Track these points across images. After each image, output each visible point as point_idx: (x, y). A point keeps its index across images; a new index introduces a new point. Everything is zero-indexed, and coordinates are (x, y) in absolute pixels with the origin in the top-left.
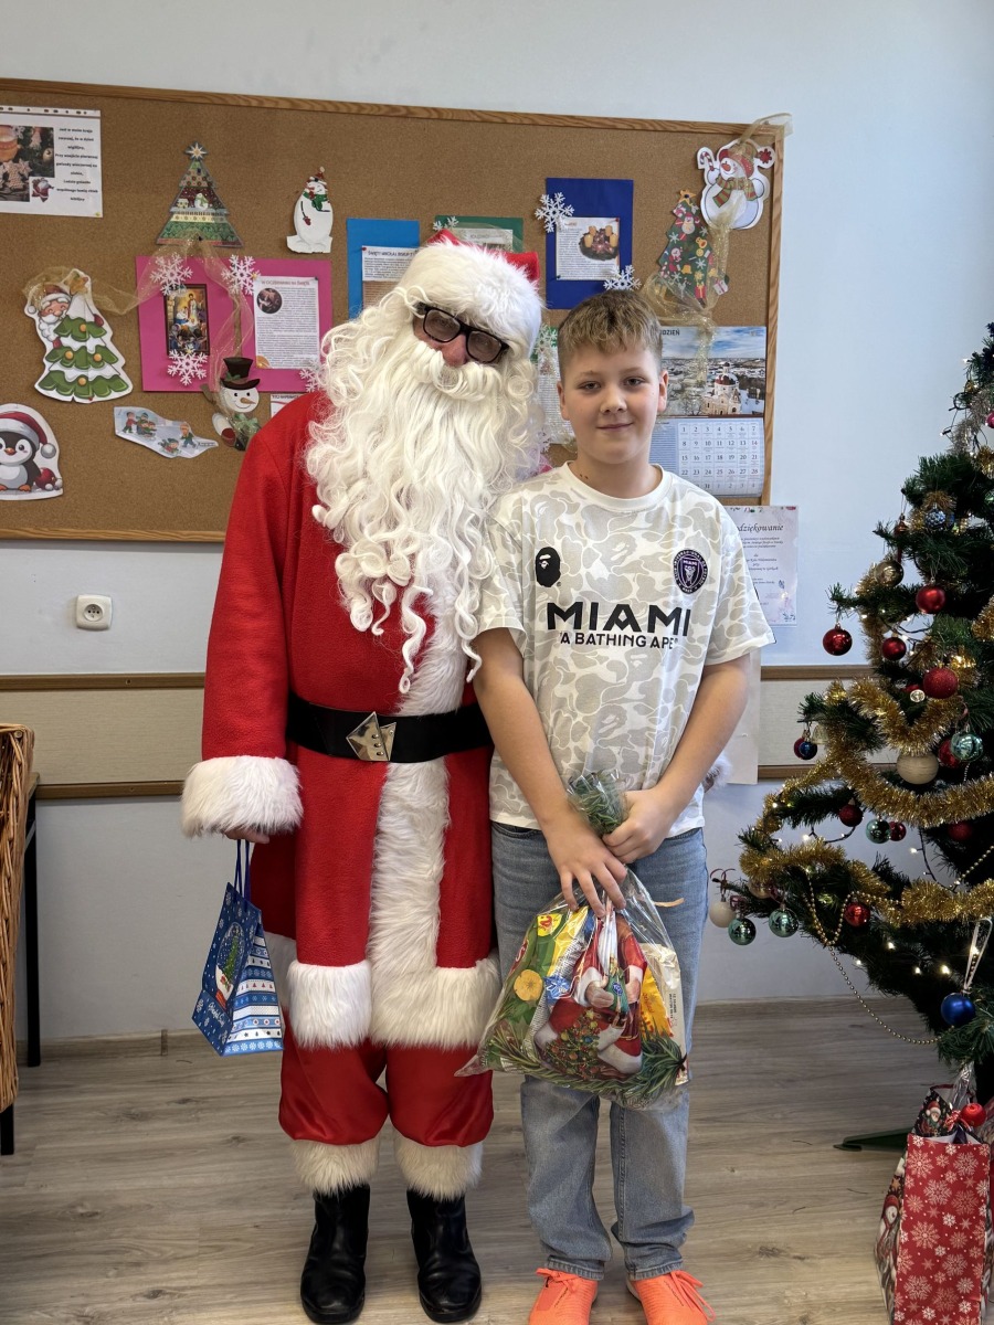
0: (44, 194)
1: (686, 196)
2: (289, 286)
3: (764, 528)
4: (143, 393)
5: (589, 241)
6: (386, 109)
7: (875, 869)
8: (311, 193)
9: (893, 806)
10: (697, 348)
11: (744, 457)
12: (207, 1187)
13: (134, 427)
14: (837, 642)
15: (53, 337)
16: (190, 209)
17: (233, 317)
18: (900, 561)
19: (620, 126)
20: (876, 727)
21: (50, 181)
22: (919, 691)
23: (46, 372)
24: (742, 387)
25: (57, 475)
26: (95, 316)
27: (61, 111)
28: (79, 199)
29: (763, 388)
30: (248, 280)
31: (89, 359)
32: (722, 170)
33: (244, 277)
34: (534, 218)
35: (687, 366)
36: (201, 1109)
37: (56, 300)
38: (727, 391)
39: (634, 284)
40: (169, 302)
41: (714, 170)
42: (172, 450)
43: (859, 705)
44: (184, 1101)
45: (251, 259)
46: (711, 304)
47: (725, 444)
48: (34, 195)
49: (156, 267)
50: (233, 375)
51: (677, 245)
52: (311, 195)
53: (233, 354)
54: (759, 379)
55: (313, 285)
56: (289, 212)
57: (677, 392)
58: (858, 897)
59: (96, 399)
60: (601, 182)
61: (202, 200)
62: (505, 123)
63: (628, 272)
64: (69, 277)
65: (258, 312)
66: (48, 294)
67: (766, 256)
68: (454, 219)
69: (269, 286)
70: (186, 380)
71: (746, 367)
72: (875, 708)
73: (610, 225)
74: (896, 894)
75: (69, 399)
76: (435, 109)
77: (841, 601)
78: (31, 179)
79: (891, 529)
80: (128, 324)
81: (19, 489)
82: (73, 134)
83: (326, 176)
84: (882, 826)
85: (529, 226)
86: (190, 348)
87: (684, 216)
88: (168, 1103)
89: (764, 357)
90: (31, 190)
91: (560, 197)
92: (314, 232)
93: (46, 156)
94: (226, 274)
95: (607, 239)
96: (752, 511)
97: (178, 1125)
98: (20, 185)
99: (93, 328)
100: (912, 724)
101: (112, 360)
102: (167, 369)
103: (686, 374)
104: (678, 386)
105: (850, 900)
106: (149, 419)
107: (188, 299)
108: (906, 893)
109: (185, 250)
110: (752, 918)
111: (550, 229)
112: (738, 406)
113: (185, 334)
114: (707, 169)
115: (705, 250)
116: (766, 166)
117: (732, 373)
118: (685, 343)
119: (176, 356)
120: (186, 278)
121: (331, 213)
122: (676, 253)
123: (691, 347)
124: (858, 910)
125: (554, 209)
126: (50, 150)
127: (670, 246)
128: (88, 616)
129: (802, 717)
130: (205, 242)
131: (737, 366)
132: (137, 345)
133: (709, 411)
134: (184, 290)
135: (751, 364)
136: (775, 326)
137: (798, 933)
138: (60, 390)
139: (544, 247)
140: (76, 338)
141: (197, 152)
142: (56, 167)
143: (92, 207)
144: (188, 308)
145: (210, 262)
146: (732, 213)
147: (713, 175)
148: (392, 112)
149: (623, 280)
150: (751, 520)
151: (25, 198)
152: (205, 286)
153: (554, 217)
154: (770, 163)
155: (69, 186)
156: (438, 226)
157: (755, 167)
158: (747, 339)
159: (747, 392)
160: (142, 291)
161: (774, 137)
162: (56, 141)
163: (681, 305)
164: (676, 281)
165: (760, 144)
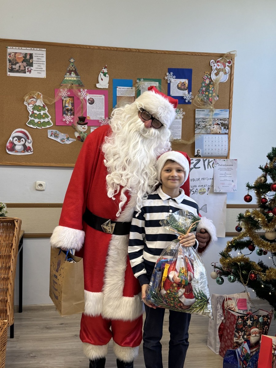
0: (30, 71)
1: (207, 73)
2: (96, 97)
3: (228, 165)
4: (56, 126)
5: (180, 86)
6: (124, 49)
7: (258, 264)
8: (103, 72)
9: (264, 246)
10: (210, 115)
11: (222, 145)
12: (67, 349)
13: (53, 135)
14: (248, 199)
15: (32, 110)
16: (70, 76)
17: (81, 105)
18: (266, 176)
19: (189, 54)
20: (259, 223)
21: (32, 68)
22: (271, 213)
23: (30, 120)
24: (222, 126)
25: (32, 148)
26: (43, 105)
27: (35, 49)
28: (40, 73)
29: (228, 126)
30: (85, 95)
31: (42, 117)
32: (217, 66)
33: (84, 95)
34: (164, 79)
35: (207, 120)
36: (66, 327)
37: (33, 100)
38: (218, 127)
39: (192, 97)
40: (64, 101)
41: (215, 66)
42: (63, 142)
43: (254, 217)
44: (62, 324)
45: (86, 90)
46: (213, 103)
47: (217, 141)
48: (27, 72)
49: (60, 92)
50: (80, 121)
51: (204, 87)
52: (103, 73)
53: (81, 115)
54: (227, 124)
55: (103, 97)
56: (97, 77)
57: (204, 127)
58: (254, 272)
59: (43, 127)
60: (183, 69)
61: (73, 73)
62: (157, 53)
63: (191, 94)
64: (36, 94)
65: (88, 104)
66: (31, 99)
67: (229, 90)
68: (142, 79)
69: (91, 97)
70: (68, 122)
71: (223, 120)
72: (259, 218)
73: (186, 81)
74: (264, 271)
75: (35, 127)
76: (138, 49)
77: (249, 187)
78: (27, 67)
79: (264, 167)
80: (52, 107)
81: (21, 152)
82: (38, 55)
83: (107, 67)
84: (261, 251)
85: (162, 81)
86: (69, 114)
87: (206, 79)
88: (57, 324)
89: (228, 118)
90: (27, 70)
91: (172, 73)
92: (104, 82)
93: (31, 61)
94: (79, 94)
95: (185, 85)
96: (225, 160)
97: (59, 331)
98: (24, 69)
99: (42, 108)
100: (269, 223)
101: (47, 117)
102: (62, 119)
103: (206, 122)
104: (204, 126)
105: (251, 273)
106: (57, 133)
107: (69, 100)
108: (267, 271)
109: (68, 87)
110: (223, 277)
111: (169, 82)
112: (221, 131)
113: (68, 110)
114: (213, 66)
115: (212, 88)
117: (219, 122)
118: (206, 114)
119: (65, 116)
120: (68, 95)
121: (109, 77)
122: (204, 89)
123: (208, 115)
124: (253, 275)
125: (170, 76)
126: (32, 59)
127: (202, 87)
128: (39, 187)
129: (238, 220)
130: (74, 85)
131: (221, 120)
132: (54, 112)
133: (213, 132)
134: (68, 98)
136: (231, 109)
137: (236, 282)
138: (33, 125)
139: (167, 87)
140: (38, 111)
141: (72, 60)
142: (33, 64)
143: (43, 75)
144: (69, 103)
145: (75, 91)
146: (220, 78)
147: (215, 68)
148: (126, 50)
149: (189, 96)
150: (224, 163)
151: (25, 73)
152: (73, 97)
153: (170, 79)
154: (231, 64)
155: (37, 69)
156: (138, 81)
157: (227, 65)
158: (224, 113)
159: (223, 127)
160: (56, 98)
161: (232, 57)
162: (34, 57)
163: (205, 103)
164: (204, 97)
165: (228, 59)
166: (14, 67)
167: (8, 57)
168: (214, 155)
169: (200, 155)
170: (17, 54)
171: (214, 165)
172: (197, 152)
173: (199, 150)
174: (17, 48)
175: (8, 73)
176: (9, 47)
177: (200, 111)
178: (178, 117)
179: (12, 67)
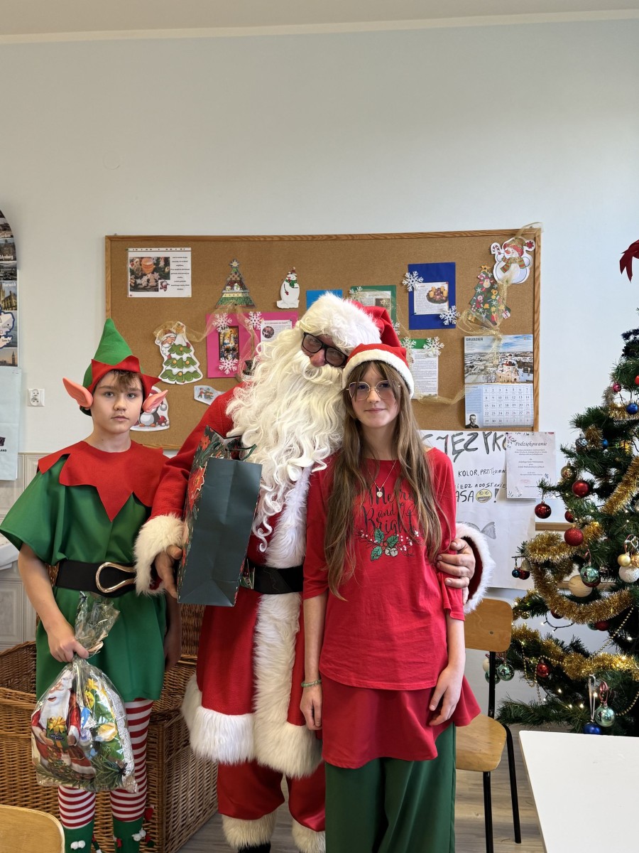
0: (165, 288)
1: (485, 269)
2: (277, 325)
3: (535, 444)
4: (207, 378)
5: (432, 295)
6: (326, 237)
10: (493, 347)
11: (521, 405)
13: (203, 395)
15: (168, 354)
16: (232, 291)
17: (249, 341)
19: (447, 236)
21: (167, 281)
23: (164, 370)
24: (519, 367)
25: (167, 419)
26: (187, 343)
27: (174, 249)
28: (181, 289)
29: (532, 367)
30: (258, 323)
31: (184, 363)
32: (505, 254)
33: (255, 321)
34: (402, 284)
35: (487, 357)
37: (169, 336)
38: (510, 370)
39: (457, 315)
40: (221, 335)
41: (500, 254)
45: (259, 313)
47: (510, 398)
48: (161, 289)
49: (216, 319)
51: (481, 294)
52: (289, 281)
53: (249, 358)
54: (530, 363)
55: (290, 323)
56: (278, 289)
57: (482, 370)
59: (186, 382)
60: (438, 265)
61: (237, 286)
62: (386, 239)
63: (453, 309)
64: (175, 326)
65: (262, 337)
66: (166, 334)
67: (532, 297)
68: (359, 288)
69: (268, 325)
70: (227, 372)
71: (522, 356)
73: (444, 286)
75: (174, 383)
76: (350, 235)
77: (545, 488)
78: (160, 281)
80: (201, 346)
81: (150, 426)
82: (179, 260)
83: (296, 271)
85: (398, 287)
86: (230, 357)
87: (484, 279)
89: (532, 351)
90: (160, 286)
91: (415, 273)
92: (290, 298)
93: (166, 270)
94: (247, 321)
95: (442, 293)
96: (527, 434)
98: (155, 284)
99: (186, 349)
101: (193, 363)
102: (218, 367)
103: (487, 361)
104: (483, 368)
106: (209, 391)
107: (230, 333)
109: (229, 310)
111: (410, 289)
112: (517, 377)
113: (228, 350)
114: (497, 254)
115: (496, 296)
116: (531, 250)
117: (513, 360)
118: (486, 345)
119: (223, 360)
120: (229, 323)
121: (298, 290)
122: (480, 298)
123: (489, 347)
125: (412, 279)
126: (168, 267)
127: (476, 295)
130: (238, 306)
131: (516, 356)
132: (205, 355)
133: (501, 380)
134: (228, 329)
135: (524, 354)
136: (538, 334)
138: (170, 378)
139: (407, 299)
140: (178, 354)
141: (235, 264)
142: (171, 275)
143: (187, 293)
144: (230, 338)
145: (240, 316)
146: (511, 276)
147: (501, 256)
148: (329, 238)
149: (450, 313)
150: (527, 439)
151: (157, 290)
152: (237, 327)
153: (413, 283)
154: (533, 248)
155: (176, 283)
156: (352, 291)
157: (524, 251)
158: (522, 341)
159: (523, 369)
160: (208, 331)
161: (535, 234)
162: (171, 263)
163: (483, 325)
164: (481, 313)
165: (527, 239)
166: (139, 281)
167: (130, 266)
168: (505, 423)
169: (476, 425)
170: (143, 260)
171: (506, 443)
172: (470, 419)
173: (474, 415)
174: (144, 249)
175: (130, 293)
176: (131, 249)
177: (474, 339)
178: (431, 353)
179: (136, 282)
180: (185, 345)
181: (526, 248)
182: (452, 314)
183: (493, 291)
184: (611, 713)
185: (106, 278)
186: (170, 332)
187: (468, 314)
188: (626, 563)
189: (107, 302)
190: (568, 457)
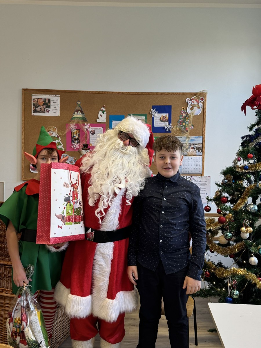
1: (184, 108)
2: (96, 129)
3: (203, 181)
5: (162, 119)
10: (186, 141)
11: (197, 165)
16: (77, 114)
17: (85, 136)
19: (168, 94)
21: (50, 109)
24: (197, 150)
27: (52, 95)
28: (55, 113)
29: (202, 150)
32: (192, 103)
33: (88, 128)
37: (50, 133)
38: (193, 150)
39: (172, 127)
40: (72, 133)
41: (190, 103)
42: (72, 163)
45: (89, 124)
47: (193, 162)
49: (70, 126)
50: (85, 147)
51: (182, 119)
52: (102, 111)
53: (85, 143)
54: (201, 148)
55: (102, 129)
56: (97, 114)
60: (164, 106)
61: (80, 112)
62: (143, 94)
63: (170, 125)
64: (52, 128)
65: (90, 134)
66: (48, 132)
67: (202, 121)
69: (93, 129)
70: (75, 149)
73: (167, 115)
76: (128, 92)
78: (46, 109)
80: (64, 137)
82: (54, 100)
83: (105, 107)
85: (148, 115)
86: (76, 142)
87: (183, 113)
89: (202, 143)
90: (46, 111)
91: (155, 109)
92: (102, 118)
93: (49, 104)
94: (84, 127)
95: (166, 118)
96: (199, 177)
98: (44, 110)
99: (57, 138)
101: (60, 144)
102: (71, 146)
107: (76, 132)
109: (76, 122)
111: (153, 116)
112: (196, 154)
113: (75, 139)
114: (188, 102)
117: (194, 146)
118: (184, 140)
119: (73, 144)
120: (76, 128)
121: (106, 114)
125: (154, 112)
127: (180, 119)
130: (80, 120)
131: (196, 145)
132: (65, 141)
133: (189, 154)
134: (75, 130)
135: (199, 144)
136: (205, 136)
139: (152, 120)
141: (79, 103)
142: (51, 107)
143: (58, 114)
144: (76, 134)
145: (81, 125)
146: (194, 112)
147: (190, 104)
148: (119, 93)
149: (169, 127)
150: (199, 179)
151: (45, 113)
152: (80, 130)
153: (154, 114)
154: (203, 101)
155: (53, 110)
158: (198, 139)
159: (198, 150)
160: (67, 131)
161: (204, 95)
162: (51, 101)
163: (182, 132)
164: (181, 127)
165: (201, 97)
166: (37, 109)
167: (33, 102)
168: (190, 172)
170: (39, 100)
174: (39, 95)
175: (33, 114)
176: (33, 95)
179: (35, 109)
180: (57, 136)
181: (200, 101)
182: (170, 127)
183: (187, 118)
184: (238, 292)
185: (22, 107)
186: (50, 131)
187: (177, 127)
188: (244, 231)
189: (22, 117)
190: (218, 187)
